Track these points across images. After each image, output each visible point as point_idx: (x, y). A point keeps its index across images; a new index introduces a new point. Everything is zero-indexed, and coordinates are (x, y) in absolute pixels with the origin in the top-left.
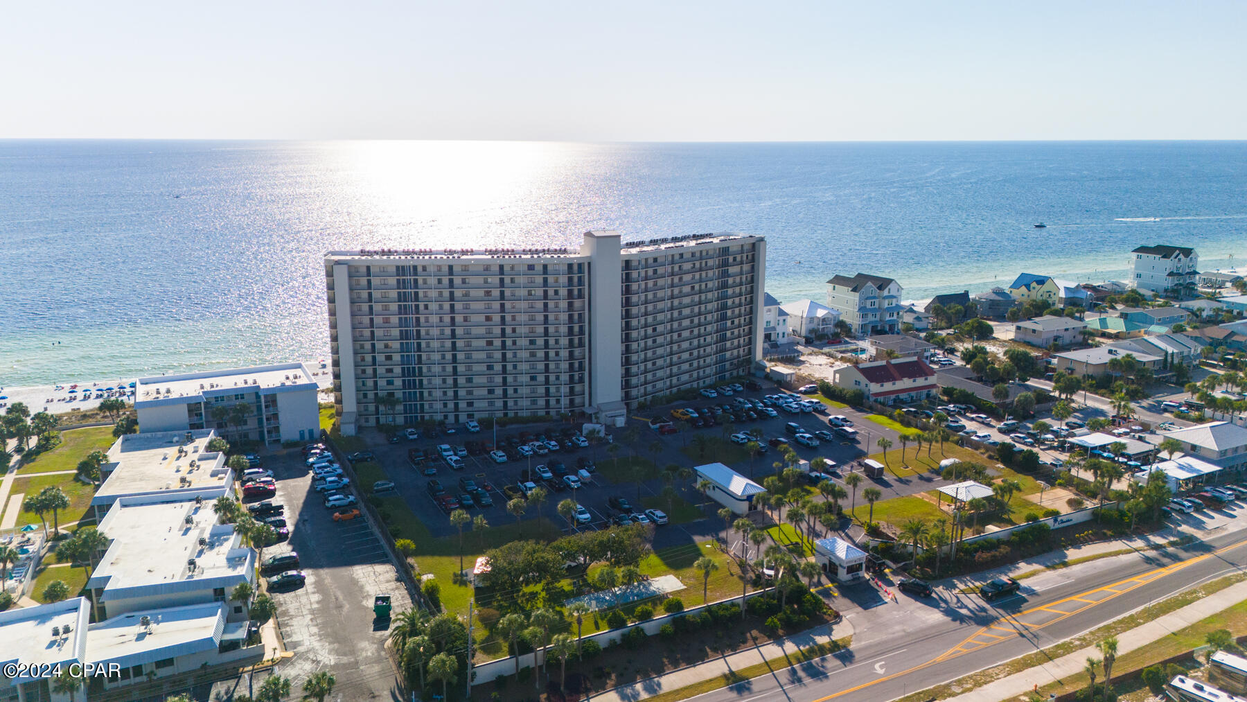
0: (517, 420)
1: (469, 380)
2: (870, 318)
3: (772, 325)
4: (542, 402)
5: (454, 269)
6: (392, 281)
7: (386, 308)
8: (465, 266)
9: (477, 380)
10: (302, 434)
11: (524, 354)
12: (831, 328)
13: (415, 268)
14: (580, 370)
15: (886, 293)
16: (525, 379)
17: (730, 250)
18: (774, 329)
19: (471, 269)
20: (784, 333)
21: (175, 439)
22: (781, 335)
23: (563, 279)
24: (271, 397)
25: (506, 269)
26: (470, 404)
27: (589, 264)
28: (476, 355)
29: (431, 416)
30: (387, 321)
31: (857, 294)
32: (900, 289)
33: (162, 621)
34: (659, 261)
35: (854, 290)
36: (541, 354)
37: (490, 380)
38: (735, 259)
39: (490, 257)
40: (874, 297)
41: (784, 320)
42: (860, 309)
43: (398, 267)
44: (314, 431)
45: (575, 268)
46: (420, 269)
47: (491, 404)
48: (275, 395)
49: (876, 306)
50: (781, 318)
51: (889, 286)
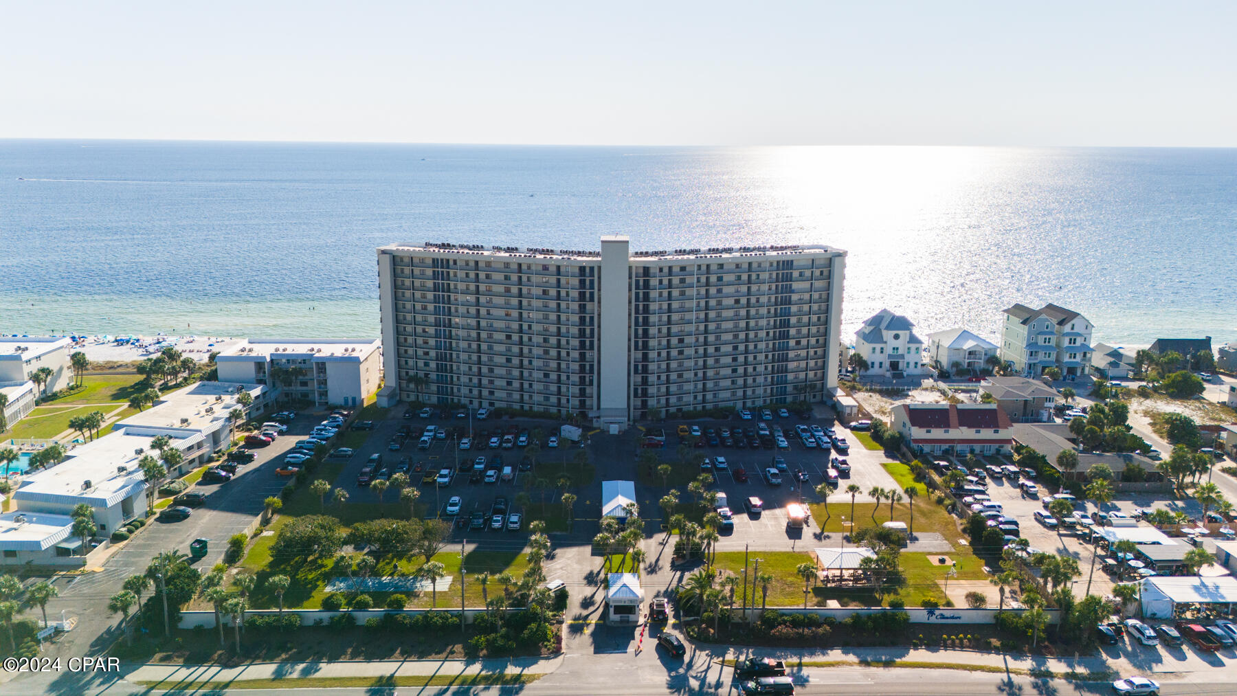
0: (531, 414)
1: (491, 370)
2: (1041, 357)
3: (900, 352)
4: (553, 399)
5: (480, 264)
6: (429, 272)
7: (424, 297)
8: (508, 263)
9: (497, 371)
10: (346, 400)
11: (537, 351)
12: (981, 363)
13: (448, 261)
14: (589, 372)
15: (1067, 328)
16: (538, 375)
17: (794, 263)
18: (902, 356)
19: (493, 265)
20: (916, 363)
21: (230, 390)
22: (912, 365)
23: (575, 282)
24: (322, 365)
25: (524, 267)
26: (491, 393)
27: (599, 268)
28: (497, 348)
29: (459, 400)
30: (425, 308)
31: (1026, 327)
32: (1088, 326)
33: (36, 523)
34: (725, 267)
35: (1024, 323)
36: (553, 353)
37: (509, 373)
38: (801, 275)
39: (507, 255)
40: (1052, 333)
41: (917, 349)
42: (1029, 345)
43: (433, 259)
44: (357, 399)
45: (588, 270)
46: (451, 263)
47: (509, 395)
48: (324, 364)
49: (1053, 343)
50: (913, 346)
51: (1073, 322)
